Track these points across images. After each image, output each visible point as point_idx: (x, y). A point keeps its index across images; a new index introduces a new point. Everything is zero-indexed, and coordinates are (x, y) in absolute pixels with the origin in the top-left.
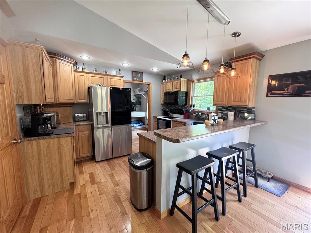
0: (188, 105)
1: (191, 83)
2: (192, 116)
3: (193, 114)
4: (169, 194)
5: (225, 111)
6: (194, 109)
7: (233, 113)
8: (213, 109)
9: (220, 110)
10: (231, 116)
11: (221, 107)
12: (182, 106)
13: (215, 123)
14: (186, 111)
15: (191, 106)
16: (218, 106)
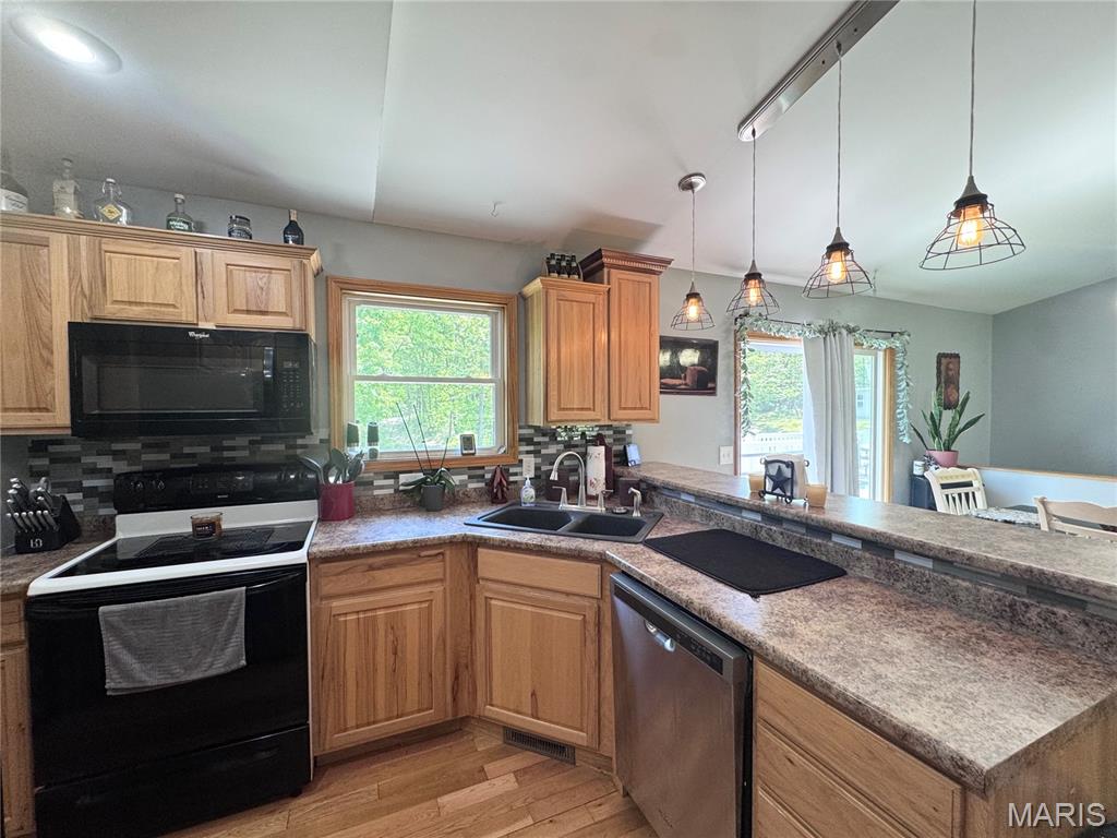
0: (320, 435)
2: (373, 497)
6: (374, 454)
9: (529, 441)
15: (351, 435)
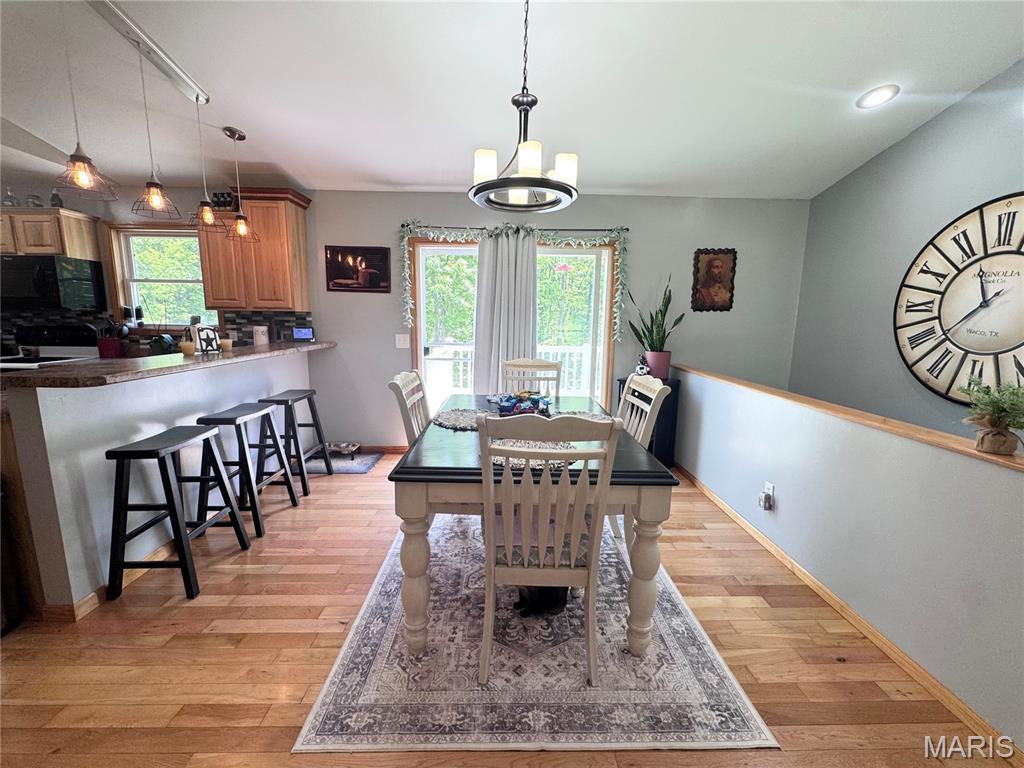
0: (110, 312)
1: (113, 235)
2: (139, 349)
3: (142, 341)
4: (95, 548)
5: (245, 325)
6: (140, 324)
7: (264, 329)
8: (211, 319)
9: (233, 322)
10: (261, 334)
11: (234, 315)
12: (85, 313)
13: (210, 348)
14: (109, 331)
15: (127, 314)
16: (225, 312)
